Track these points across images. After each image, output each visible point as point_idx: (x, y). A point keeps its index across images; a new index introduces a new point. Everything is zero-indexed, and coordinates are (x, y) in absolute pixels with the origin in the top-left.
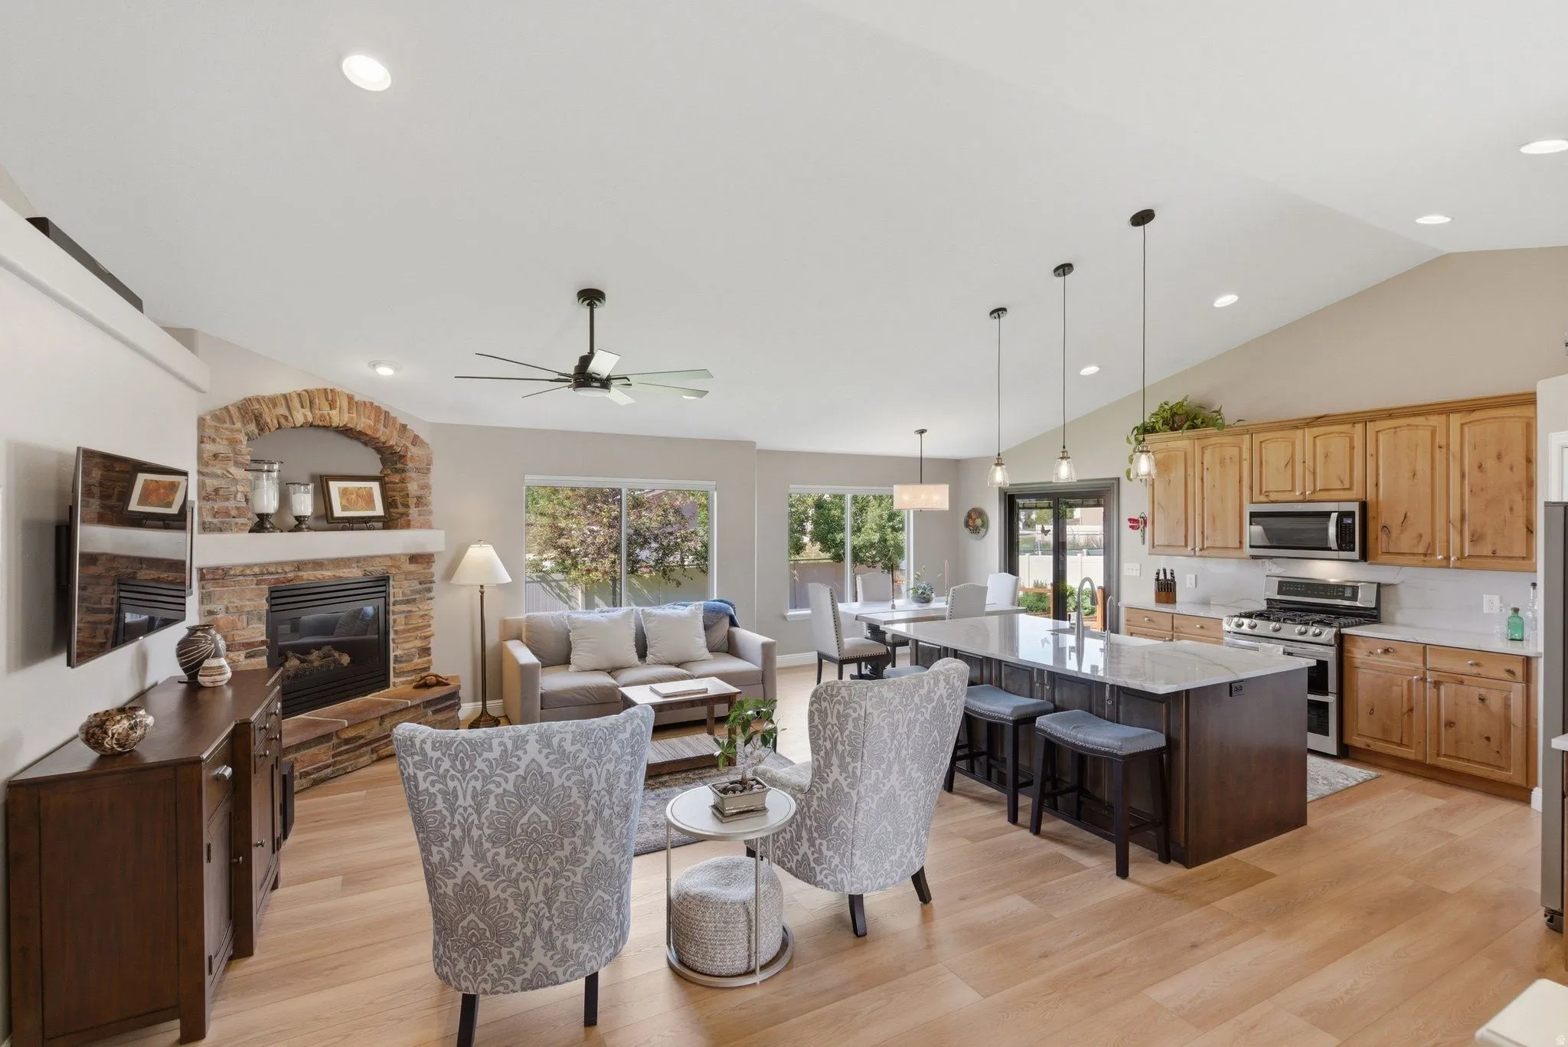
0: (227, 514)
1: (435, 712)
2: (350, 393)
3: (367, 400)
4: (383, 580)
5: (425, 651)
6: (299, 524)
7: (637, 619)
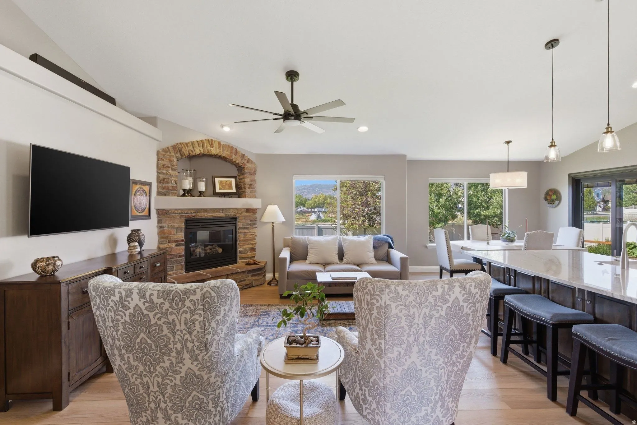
0: (168, 189)
1: (252, 276)
2: (219, 141)
3: (227, 144)
4: (235, 219)
5: (253, 250)
6: (201, 194)
7: (340, 241)
